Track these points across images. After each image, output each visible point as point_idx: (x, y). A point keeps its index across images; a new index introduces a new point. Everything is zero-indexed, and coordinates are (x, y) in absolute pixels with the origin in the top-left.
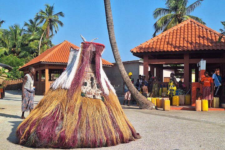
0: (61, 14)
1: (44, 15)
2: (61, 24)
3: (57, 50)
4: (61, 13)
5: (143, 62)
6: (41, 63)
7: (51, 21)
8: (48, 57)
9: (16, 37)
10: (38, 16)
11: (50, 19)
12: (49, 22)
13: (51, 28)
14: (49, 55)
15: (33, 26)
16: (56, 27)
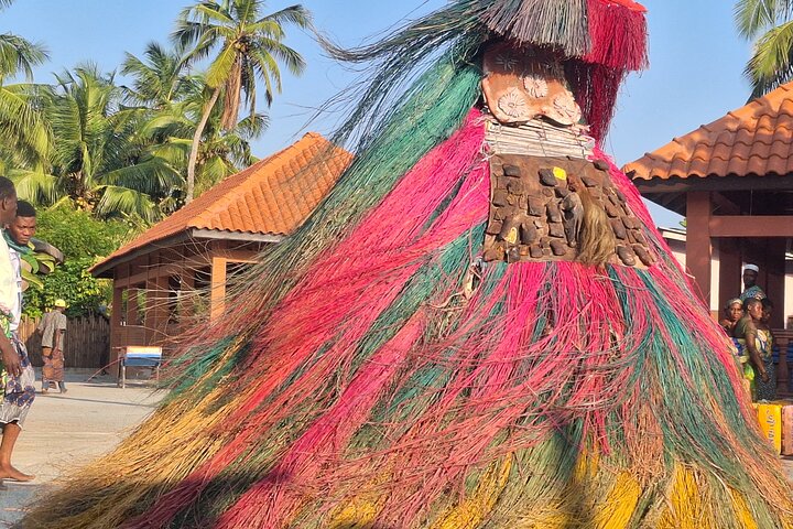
0: (294, 12)
1: (218, 22)
2: (295, 60)
3: (271, 174)
4: (294, 8)
5: (683, 238)
6: (195, 234)
7: (247, 45)
8: (225, 209)
9: (83, 122)
10: (189, 23)
11: (244, 40)
12: (239, 50)
13: (247, 82)
14: (232, 197)
15: (161, 73)
16: (269, 73)
